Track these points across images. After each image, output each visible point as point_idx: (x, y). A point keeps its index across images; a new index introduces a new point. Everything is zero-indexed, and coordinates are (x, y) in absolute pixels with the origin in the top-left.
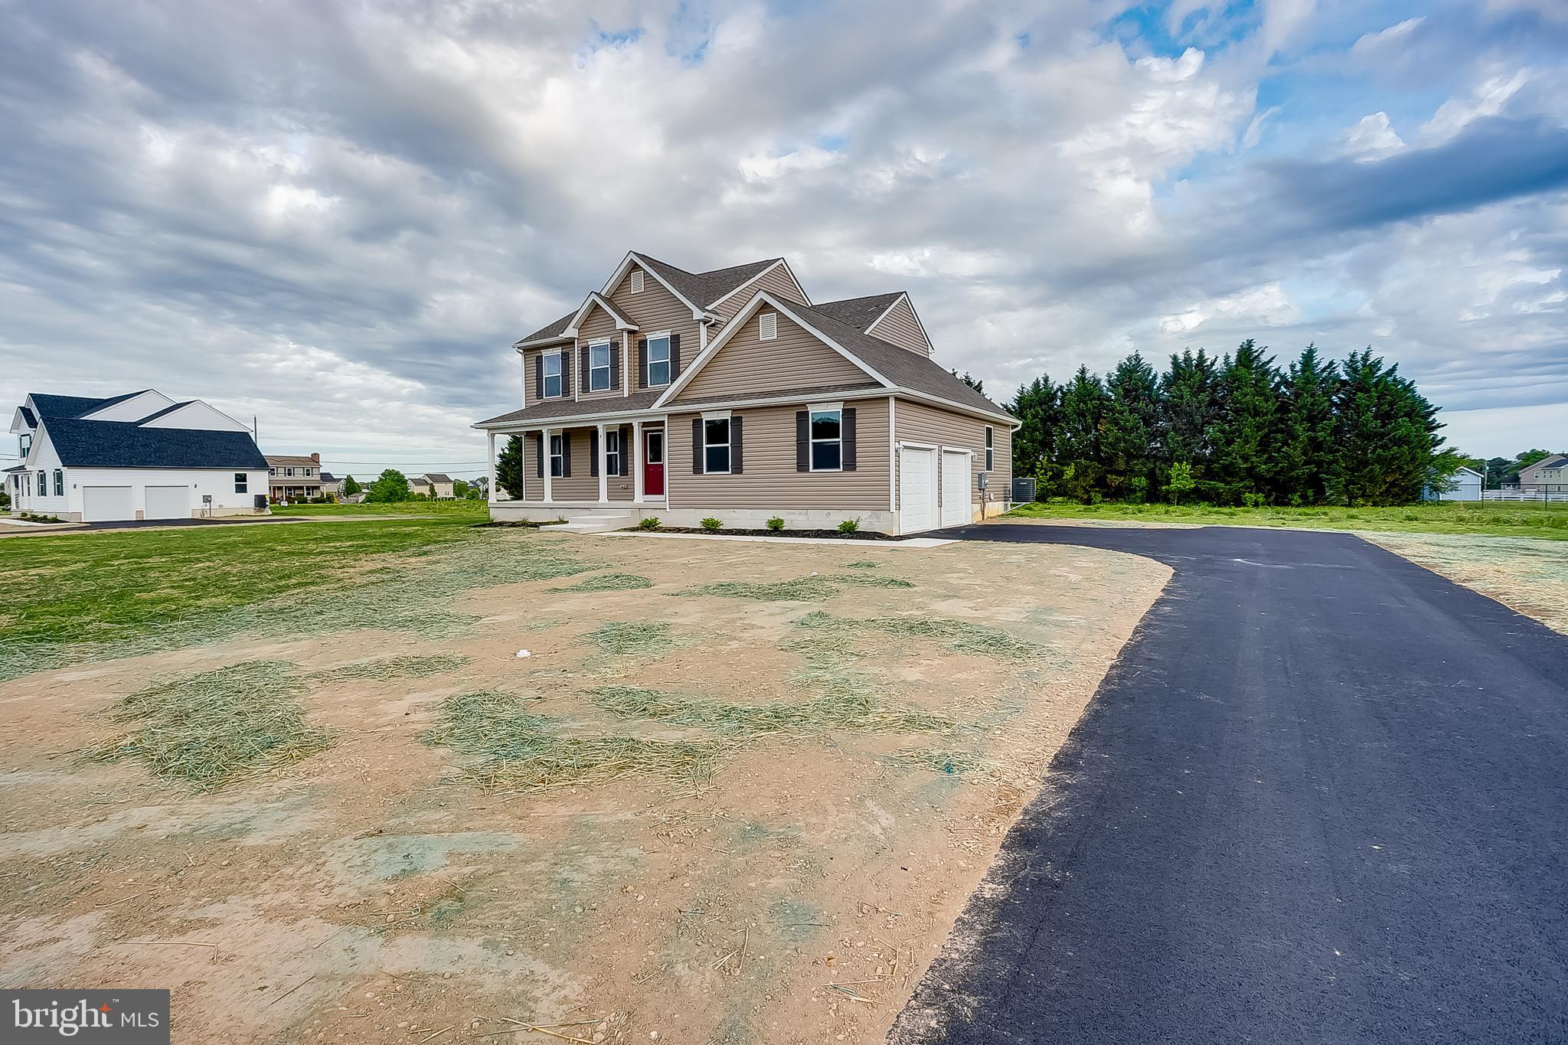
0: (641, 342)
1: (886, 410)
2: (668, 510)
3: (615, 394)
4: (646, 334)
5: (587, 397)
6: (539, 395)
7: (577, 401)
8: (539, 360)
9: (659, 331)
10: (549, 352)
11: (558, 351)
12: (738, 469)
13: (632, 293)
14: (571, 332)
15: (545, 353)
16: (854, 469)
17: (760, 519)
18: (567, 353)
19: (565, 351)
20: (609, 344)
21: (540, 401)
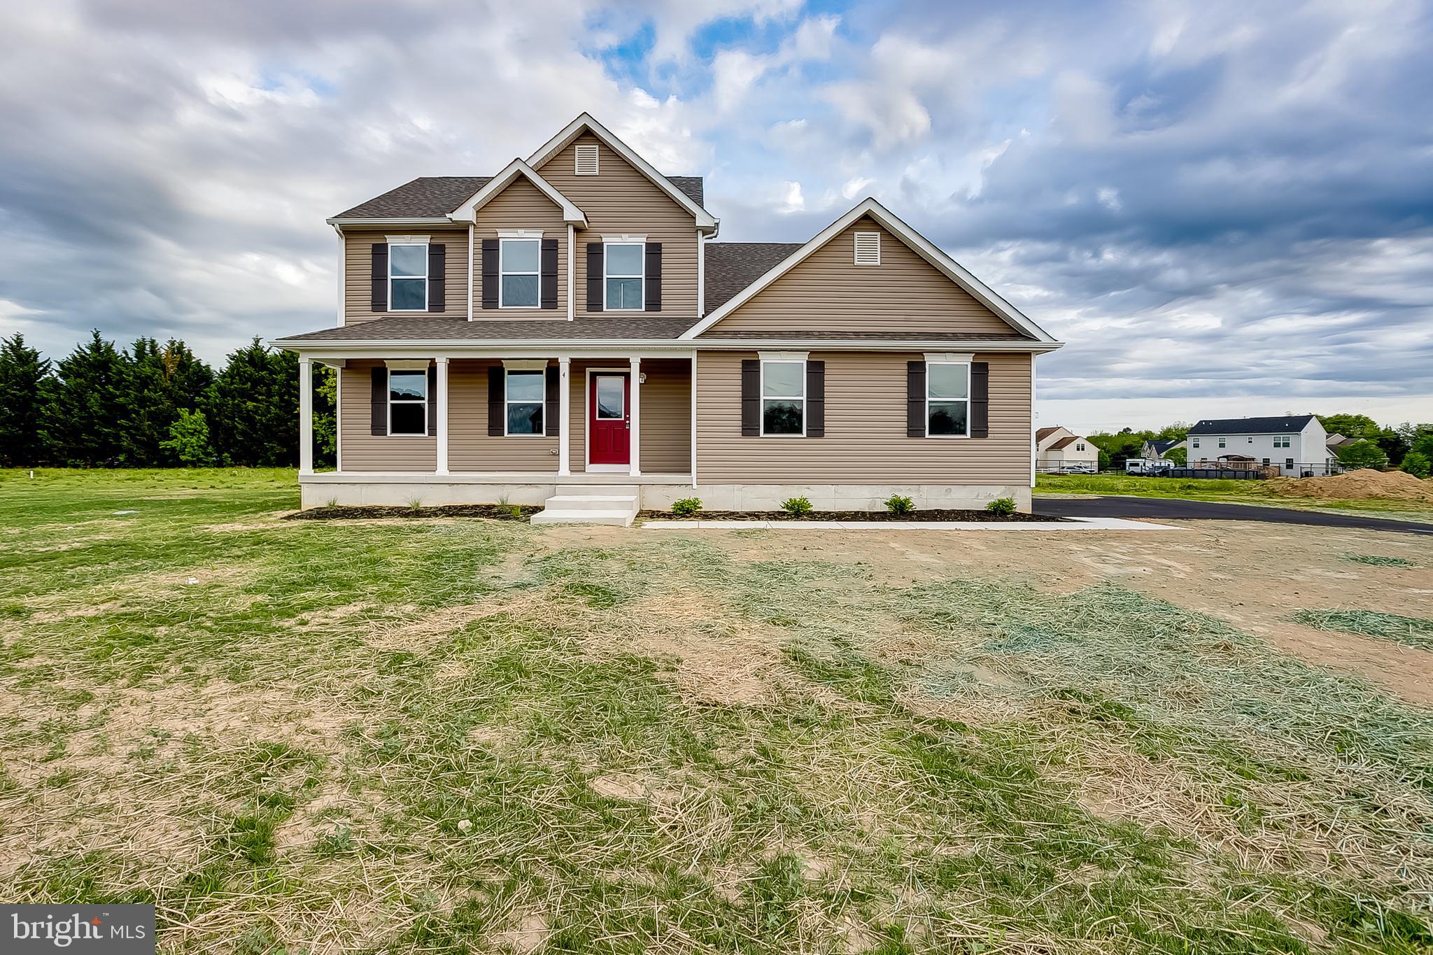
0: (590, 246)
1: (1027, 367)
2: (695, 486)
3: (550, 316)
4: (602, 235)
5: (490, 316)
6: (378, 303)
7: (470, 319)
8: (380, 253)
9: (627, 235)
10: (403, 240)
11: (424, 241)
12: (816, 433)
13: (577, 173)
14: (466, 213)
15: (392, 241)
16: (985, 436)
17: (875, 497)
18: (442, 247)
19: (435, 242)
20: (540, 241)
21: (378, 316)
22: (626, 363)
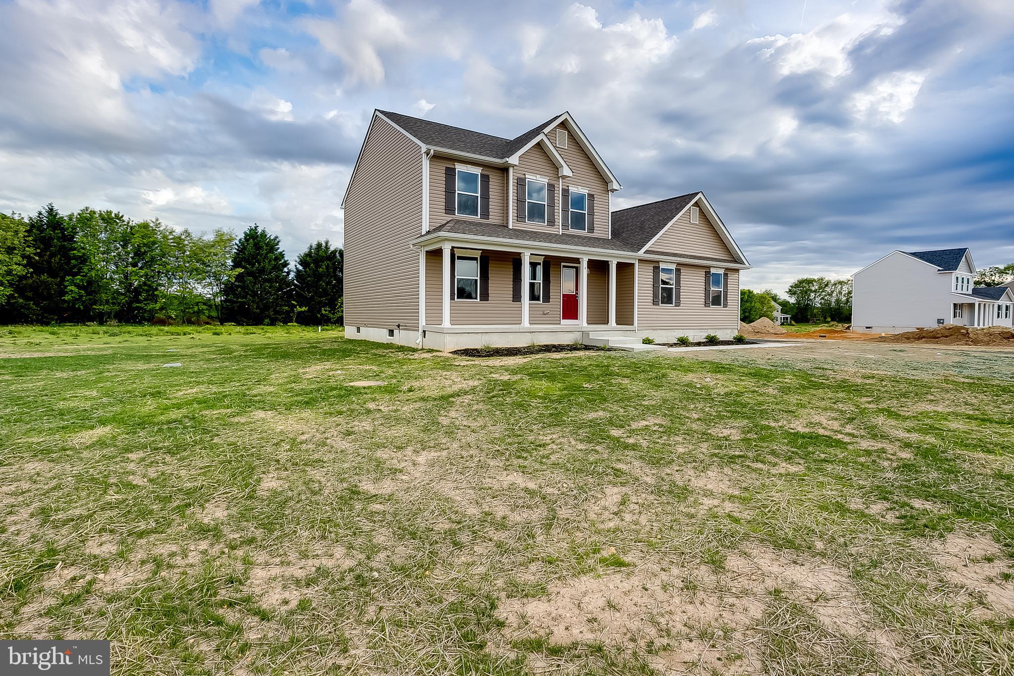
1: (738, 276)
2: (636, 331)
3: (551, 230)
4: (569, 185)
5: (521, 226)
6: (449, 209)
7: (511, 227)
8: (450, 173)
10: (465, 168)
11: (477, 171)
12: (678, 304)
13: (557, 145)
15: (460, 168)
16: (727, 306)
18: (488, 177)
19: (485, 173)
20: (546, 184)
21: (449, 217)
22: (577, 261)
